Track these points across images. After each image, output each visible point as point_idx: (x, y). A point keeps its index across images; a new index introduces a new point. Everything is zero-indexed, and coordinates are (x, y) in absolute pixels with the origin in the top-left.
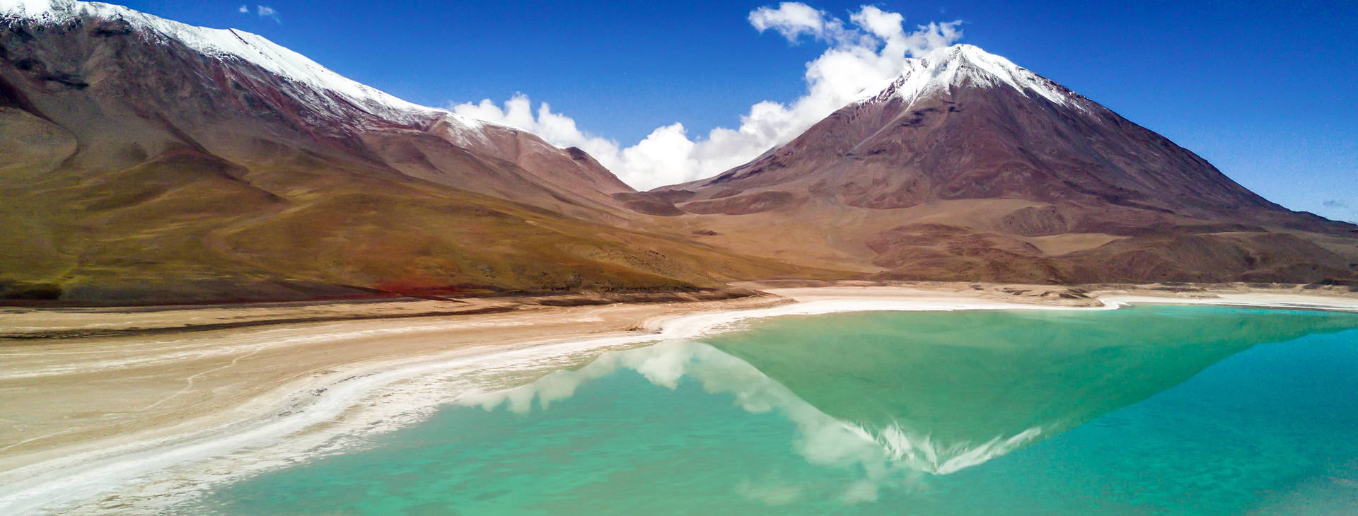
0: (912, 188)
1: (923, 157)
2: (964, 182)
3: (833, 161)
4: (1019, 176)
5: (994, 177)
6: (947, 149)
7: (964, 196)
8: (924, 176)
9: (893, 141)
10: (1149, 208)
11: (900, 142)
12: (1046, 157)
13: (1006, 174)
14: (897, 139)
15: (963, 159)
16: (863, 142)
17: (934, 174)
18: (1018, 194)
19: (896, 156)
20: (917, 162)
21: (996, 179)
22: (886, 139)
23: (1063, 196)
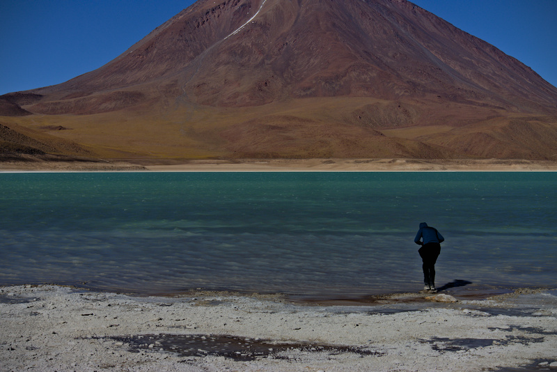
0: (264, 88)
1: (272, 60)
2: (314, 82)
3: (184, 64)
4: (365, 76)
5: (343, 77)
6: (296, 52)
7: (314, 95)
8: (275, 76)
9: (243, 44)
10: (484, 105)
11: (250, 45)
12: (389, 60)
13: (353, 74)
14: (247, 43)
15: (312, 60)
16: (213, 46)
17: (285, 75)
18: (366, 93)
19: (247, 58)
20: (268, 64)
21: (344, 78)
22: (237, 42)
23: (407, 94)
